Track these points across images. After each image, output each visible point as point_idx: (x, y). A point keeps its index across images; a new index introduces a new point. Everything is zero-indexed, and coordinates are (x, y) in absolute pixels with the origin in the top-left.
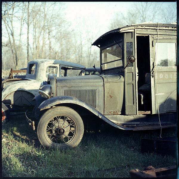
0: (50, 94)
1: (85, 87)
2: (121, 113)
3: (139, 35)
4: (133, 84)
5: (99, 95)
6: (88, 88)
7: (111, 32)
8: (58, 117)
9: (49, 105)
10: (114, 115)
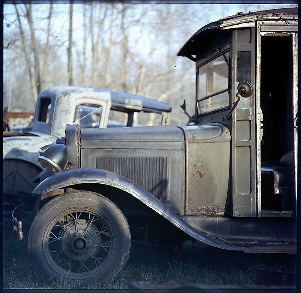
0: (61, 164)
1: (143, 150)
2: (223, 213)
3: (267, 35)
4: (250, 147)
5: (172, 170)
6: (149, 154)
7: (206, 28)
8: (74, 214)
9: (53, 187)
10: (208, 216)
